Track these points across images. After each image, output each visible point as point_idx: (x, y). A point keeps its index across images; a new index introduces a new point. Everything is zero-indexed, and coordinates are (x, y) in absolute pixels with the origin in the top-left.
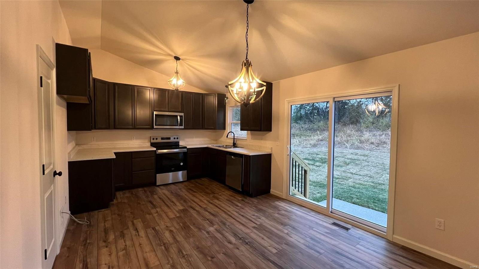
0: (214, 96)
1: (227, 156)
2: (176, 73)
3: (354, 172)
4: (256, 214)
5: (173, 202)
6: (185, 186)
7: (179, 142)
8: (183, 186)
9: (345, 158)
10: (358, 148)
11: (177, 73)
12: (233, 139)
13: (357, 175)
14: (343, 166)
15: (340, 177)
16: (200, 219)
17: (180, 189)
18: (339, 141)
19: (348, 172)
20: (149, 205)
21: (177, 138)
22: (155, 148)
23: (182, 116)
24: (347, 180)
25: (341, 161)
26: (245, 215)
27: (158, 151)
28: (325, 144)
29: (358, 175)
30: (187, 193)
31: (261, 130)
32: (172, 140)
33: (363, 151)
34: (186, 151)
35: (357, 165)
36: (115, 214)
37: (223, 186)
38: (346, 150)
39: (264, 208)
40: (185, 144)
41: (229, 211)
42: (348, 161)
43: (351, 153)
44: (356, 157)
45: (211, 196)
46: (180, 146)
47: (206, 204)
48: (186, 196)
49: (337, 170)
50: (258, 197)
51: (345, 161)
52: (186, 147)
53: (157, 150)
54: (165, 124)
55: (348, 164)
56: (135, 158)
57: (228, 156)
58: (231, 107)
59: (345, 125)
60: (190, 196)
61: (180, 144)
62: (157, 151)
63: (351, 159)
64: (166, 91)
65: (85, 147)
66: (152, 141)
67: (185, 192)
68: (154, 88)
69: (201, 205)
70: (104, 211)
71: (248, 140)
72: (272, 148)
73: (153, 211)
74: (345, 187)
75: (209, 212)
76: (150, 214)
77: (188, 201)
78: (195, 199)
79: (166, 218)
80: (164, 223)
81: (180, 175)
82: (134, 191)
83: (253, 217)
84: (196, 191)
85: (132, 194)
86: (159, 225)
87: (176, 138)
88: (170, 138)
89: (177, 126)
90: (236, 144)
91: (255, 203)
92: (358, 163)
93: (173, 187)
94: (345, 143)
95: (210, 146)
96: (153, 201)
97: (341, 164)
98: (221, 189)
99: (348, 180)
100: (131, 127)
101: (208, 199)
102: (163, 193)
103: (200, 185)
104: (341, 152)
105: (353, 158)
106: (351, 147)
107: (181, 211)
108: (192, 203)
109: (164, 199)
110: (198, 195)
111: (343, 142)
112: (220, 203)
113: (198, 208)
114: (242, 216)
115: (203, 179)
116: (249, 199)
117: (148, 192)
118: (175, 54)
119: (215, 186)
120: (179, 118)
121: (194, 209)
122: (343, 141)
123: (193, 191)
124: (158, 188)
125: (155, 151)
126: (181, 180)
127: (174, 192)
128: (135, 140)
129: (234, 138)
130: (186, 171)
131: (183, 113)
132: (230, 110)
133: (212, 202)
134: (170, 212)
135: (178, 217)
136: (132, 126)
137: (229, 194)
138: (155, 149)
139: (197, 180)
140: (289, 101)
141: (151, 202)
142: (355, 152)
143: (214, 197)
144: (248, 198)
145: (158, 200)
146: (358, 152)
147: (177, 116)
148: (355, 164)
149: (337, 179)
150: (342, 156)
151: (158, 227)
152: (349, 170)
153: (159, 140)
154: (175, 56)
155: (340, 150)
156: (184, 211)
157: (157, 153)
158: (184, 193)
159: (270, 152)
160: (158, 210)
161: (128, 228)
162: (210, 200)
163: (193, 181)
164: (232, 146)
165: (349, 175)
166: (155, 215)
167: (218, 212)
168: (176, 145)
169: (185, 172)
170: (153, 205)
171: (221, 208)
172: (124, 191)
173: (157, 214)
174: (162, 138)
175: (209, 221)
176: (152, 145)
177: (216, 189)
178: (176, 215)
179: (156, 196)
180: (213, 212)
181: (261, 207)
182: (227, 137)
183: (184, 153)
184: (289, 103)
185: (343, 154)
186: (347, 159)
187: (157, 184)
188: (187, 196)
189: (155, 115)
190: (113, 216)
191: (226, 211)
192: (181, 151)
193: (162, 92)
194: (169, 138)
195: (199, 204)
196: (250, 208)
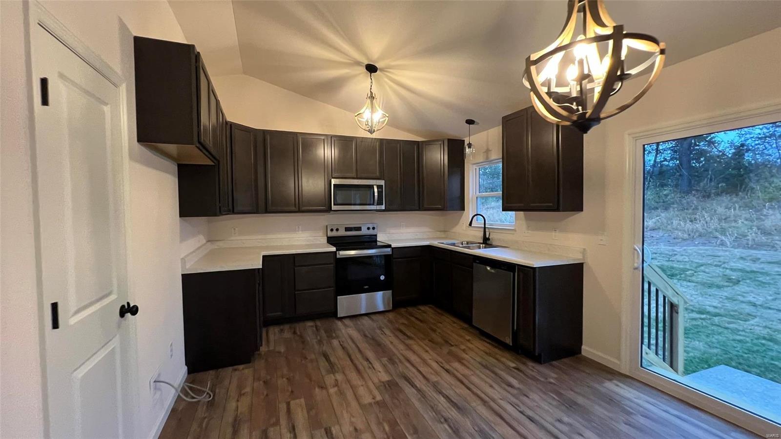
0: (440, 144)
1: (474, 264)
2: (369, 97)
3: (760, 300)
4: (566, 419)
5: (367, 360)
6: (390, 321)
7: (376, 235)
8: (385, 321)
9: (724, 268)
10: (758, 246)
11: (372, 97)
12: (483, 230)
13: (770, 308)
14: (723, 286)
15: (722, 311)
16: (427, 416)
17: (380, 328)
18: (700, 229)
19: (742, 302)
20: (323, 363)
21: (374, 228)
22: (335, 246)
23: (382, 186)
24: (746, 321)
25: (714, 274)
26: (537, 418)
27: (340, 254)
28: (663, 236)
29: (773, 309)
30: (393, 339)
31: (557, 209)
32: (364, 231)
33: (772, 252)
34: (391, 253)
35: (762, 284)
36: (259, 379)
37: (466, 326)
38: (722, 250)
39: (580, 400)
40: (387, 239)
41: (494, 400)
42: (734, 276)
43: (738, 257)
44: (755, 267)
45: (445, 350)
46: (379, 244)
47: (437, 373)
48: (391, 346)
49: (710, 295)
50: (554, 362)
51: (726, 275)
52: (389, 246)
53: (337, 250)
54: (353, 202)
55: (737, 282)
56: (299, 266)
57: (476, 266)
58: (474, 165)
59: (709, 196)
60: (401, 347)
61: (378, 240)
62: (337, 252)
63: (741, 270)
64: (352, 141)
65: (221, 244)
66: (330, 234)
67: (390, 336)
68: (332, 136)
69: (428, 376)
70: (243, 369)
71: (517, 229)
72: (584, 249)
73: (329, 379)
74: (748, 339)
75: (447, 397)
76: (323, 387)
77: (397, 361)
78: (413, 358)
79: (354, 404)
80: (350, 419)
81: (380, 299)
82: (299, 326)
83: (558, 424)
84: (412, 335)
85: (295, 333)
86: (338, 423)
87: (371, 228)
88: (361, 228)
89: (373, 205)
90: (489, 239)
91: (552, 381)
92: (764, 281)
93: (366, 321)
94: (717, 234)
95: (436, 243)
96: (331, 354)
97: (718, 281)
98: (463, 334)
99: (748, 320)
100: (293, 208)
101: (440, 360)
102: (348, 334)
103: (418, 322)
104: (711, 254)
105: (748, 269)
106: (736, 244)
107: (385, 386)
108: (407, 367)
109: (351, 352)
110: (416, 347)
111: (711, 233)
112: (467, 372)
113: (419, 382)
114: (531, 419)
115: (422, 308)
116: (533, 367)
117: (323, 332)
118: (368, 59)
119: (449, 326)
120: (376, 190)
121: (413, 385)
122: (710, 230)
123: (404, 334)
124: (339, 323)
125: (335, 253)
126: (381, 308)
127: (369, 335)
128: (300, 232)
129: (485, 228)
130: (391, 291)
131: (384, 181)
132: (473, 171)
133: (447, 367)
134: (362, 386)
135: (377, 403)
136: (295, 207)
137: (483, 348)
138: (334, 249)
139: (410, 309)
140: (637, 135)
141: (326, 356)
142: (750, 256)
143: (450, 353)
144: (531, 364)
145: (340, 353)
146: (759, 256)
147: (371, 187)
148: (757, 283)
149: (715, 316)
150: (715, 263)
151: (337, 427)
152: (744, 297)
153: (342, 233)
154: (366, 62)
155: (707, 250)
156: (391, 387)
157: (338, 256)
158: (389, 339)
159: (579, 259)
160: (339, 377)
161: (277, 423)
162: (443, 362)
163: (403, 310)
164: (481, 243)
165: (748, 309)
166: (332, 391)
167: (466, 400)
168: (370, 241)
169: (389, 293)
170: (329, 363)
171: (472, 387)
172: (282, 327)
173: (336, 389)
174: (346, 228)
175: (450, 426)
176: (331, 240)
177: (453, 335)
178: (374, 398)
179: (335, 342)
180: (455, 399)
181: (570, 395)
182: (470, 224)
183: (387, 257)
184: (636, 139)
185: (717, 259)
186: (731, 270)
187: (340, 314)
188: (394, 346)
189: (334, 185)
190: (256, 384)
191: (487, 399)
192: (379, 252)
193: (345, 142)
194: (359, 229)
195: (421, 369)
196: (543, 396)
